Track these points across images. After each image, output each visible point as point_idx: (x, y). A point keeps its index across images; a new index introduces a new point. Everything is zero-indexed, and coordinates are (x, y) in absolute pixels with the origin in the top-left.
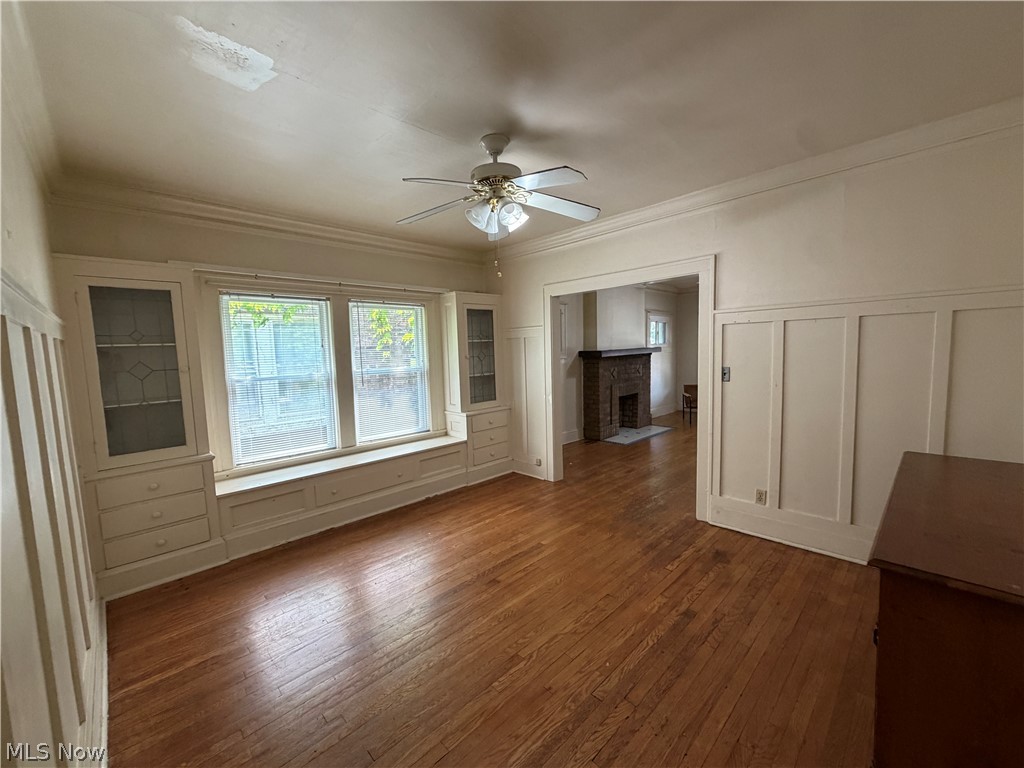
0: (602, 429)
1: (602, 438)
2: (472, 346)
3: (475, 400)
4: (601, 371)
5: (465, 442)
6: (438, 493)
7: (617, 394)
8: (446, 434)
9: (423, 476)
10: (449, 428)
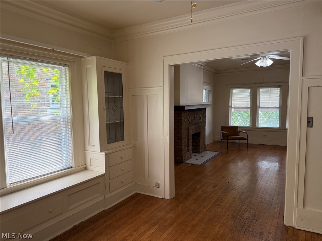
0: (184, 156)
1: (184, 161)
2: (108, 100)
3: (110, 141)
4: (183, 118)
5: (103, 175)
6: (83, 220)
7: (191, 133)
8: (86, 169)
9: (70, 208)
10: (88, 164)
